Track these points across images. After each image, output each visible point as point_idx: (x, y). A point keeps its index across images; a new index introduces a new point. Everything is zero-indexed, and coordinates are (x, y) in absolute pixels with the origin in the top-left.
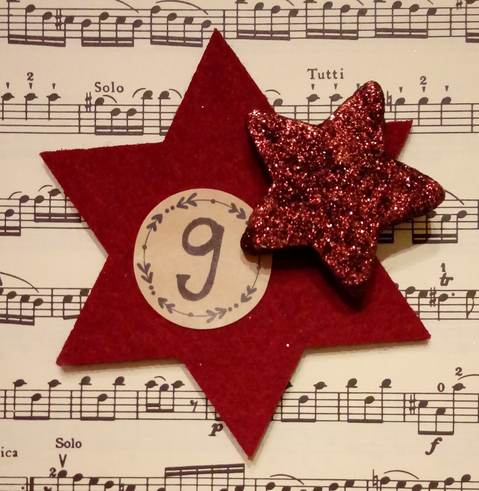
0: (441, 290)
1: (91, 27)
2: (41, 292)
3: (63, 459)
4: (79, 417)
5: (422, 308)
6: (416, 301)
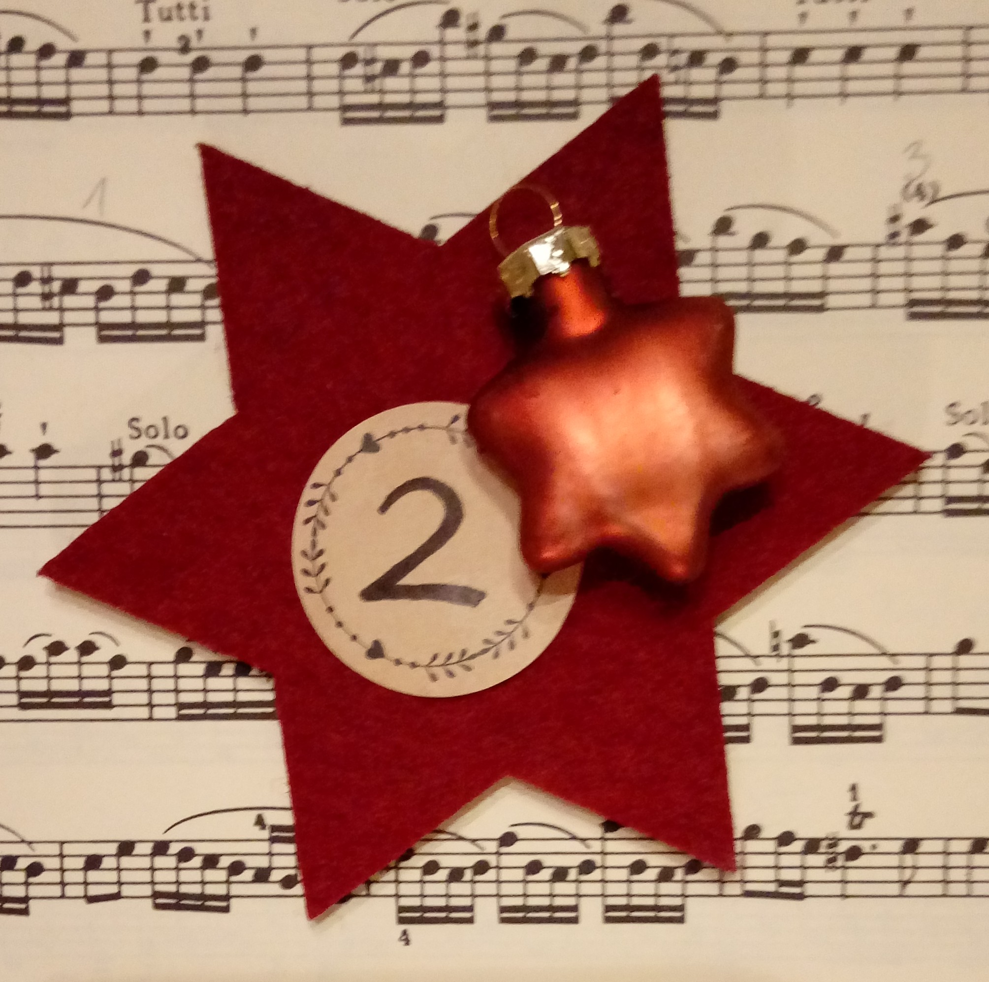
0: (848, 838)
1: (115, 301)
2: (40, 849)
5: (811, 875)
6: (796, 860)
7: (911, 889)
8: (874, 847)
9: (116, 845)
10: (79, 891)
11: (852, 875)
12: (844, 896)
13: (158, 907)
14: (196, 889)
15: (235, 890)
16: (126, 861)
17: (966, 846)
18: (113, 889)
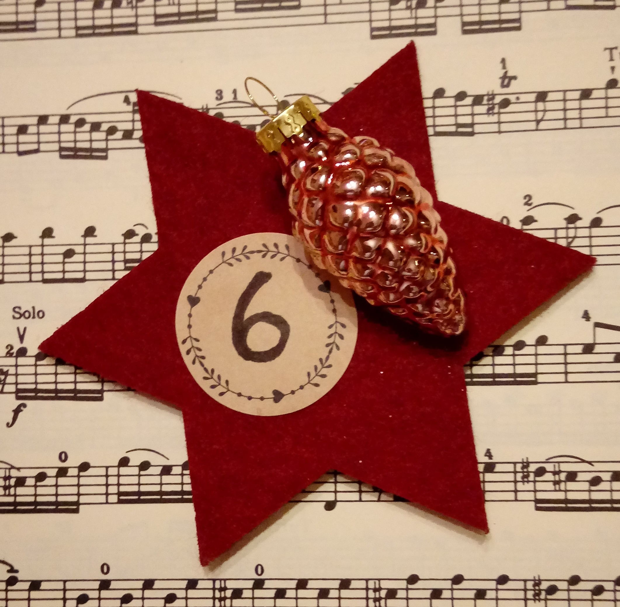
0: (501, 94)
3: (22, 333)
4: (41, 279)
5: (477, 119)
6: (468, 110)
7: (542, 125)
8: (518, 98)
9: (37, 118)
10: (14, 148)
11: (503, 118)
12: (500, 132)
13: (62, 157)
14: (87, 145)
15: (111, 144)
16: (43, 128)
17: (577, 95)
18: (35, 147)
